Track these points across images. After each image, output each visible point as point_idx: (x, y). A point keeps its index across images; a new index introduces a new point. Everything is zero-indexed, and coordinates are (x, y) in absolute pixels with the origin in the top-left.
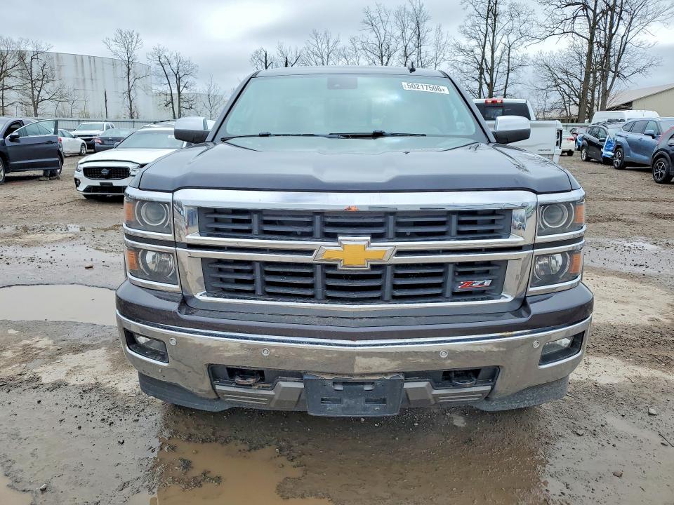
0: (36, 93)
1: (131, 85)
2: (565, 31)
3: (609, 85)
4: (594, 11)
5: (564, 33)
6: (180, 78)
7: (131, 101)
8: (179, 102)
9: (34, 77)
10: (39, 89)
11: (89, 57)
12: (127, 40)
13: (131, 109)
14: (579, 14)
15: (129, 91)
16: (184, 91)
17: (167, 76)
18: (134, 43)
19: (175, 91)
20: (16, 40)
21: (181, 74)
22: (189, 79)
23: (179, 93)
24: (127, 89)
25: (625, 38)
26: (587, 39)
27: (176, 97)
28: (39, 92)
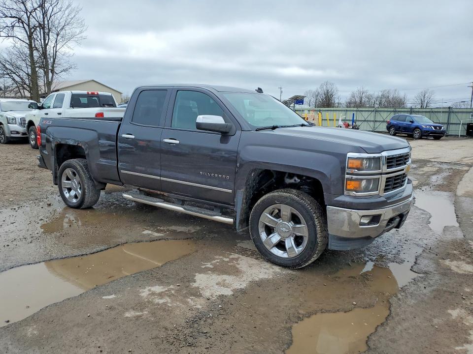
2: (9, 35)
3: (50, 78)
4: (29, 26)
5: (8, 36)
14: (16, 25)
25: (55, 48)
26: (28, 44)
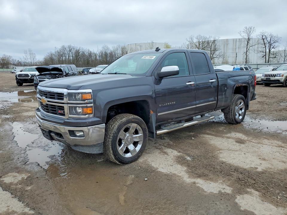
0: (212, 55)
1: (248, 49)
6: (271, 44)
7: (247, 56)
8: (269, 55)
9: (212, 50)
10: (213, 54)
11: (239, 39)
12: (249, 31)
13: (246, 59)
15: (247, 52)
16: (272, 50)
17: (265, 44)
18: (251, 32)
19: (268, 50)
20: (208, 37)
21: (272, 42)
22: (276, 44)
23: (270, 51)
24: (245, 51)
27: (268, 53)
28: (213, 55)
